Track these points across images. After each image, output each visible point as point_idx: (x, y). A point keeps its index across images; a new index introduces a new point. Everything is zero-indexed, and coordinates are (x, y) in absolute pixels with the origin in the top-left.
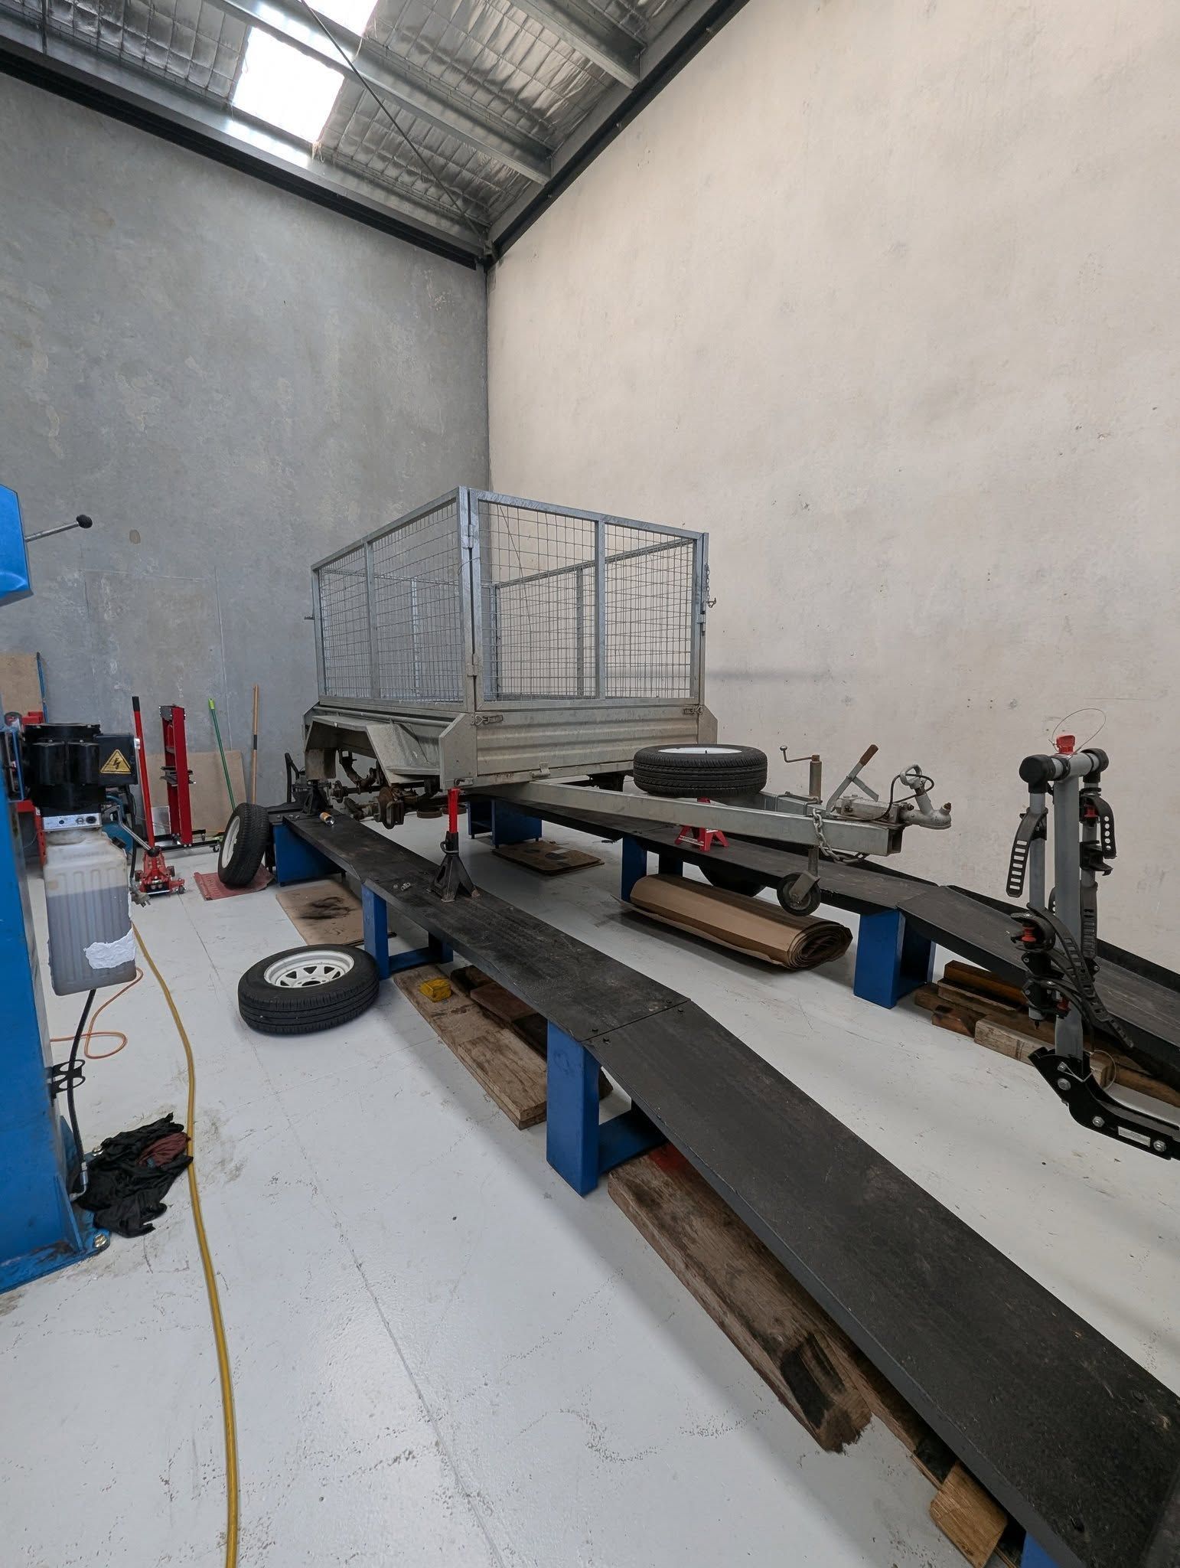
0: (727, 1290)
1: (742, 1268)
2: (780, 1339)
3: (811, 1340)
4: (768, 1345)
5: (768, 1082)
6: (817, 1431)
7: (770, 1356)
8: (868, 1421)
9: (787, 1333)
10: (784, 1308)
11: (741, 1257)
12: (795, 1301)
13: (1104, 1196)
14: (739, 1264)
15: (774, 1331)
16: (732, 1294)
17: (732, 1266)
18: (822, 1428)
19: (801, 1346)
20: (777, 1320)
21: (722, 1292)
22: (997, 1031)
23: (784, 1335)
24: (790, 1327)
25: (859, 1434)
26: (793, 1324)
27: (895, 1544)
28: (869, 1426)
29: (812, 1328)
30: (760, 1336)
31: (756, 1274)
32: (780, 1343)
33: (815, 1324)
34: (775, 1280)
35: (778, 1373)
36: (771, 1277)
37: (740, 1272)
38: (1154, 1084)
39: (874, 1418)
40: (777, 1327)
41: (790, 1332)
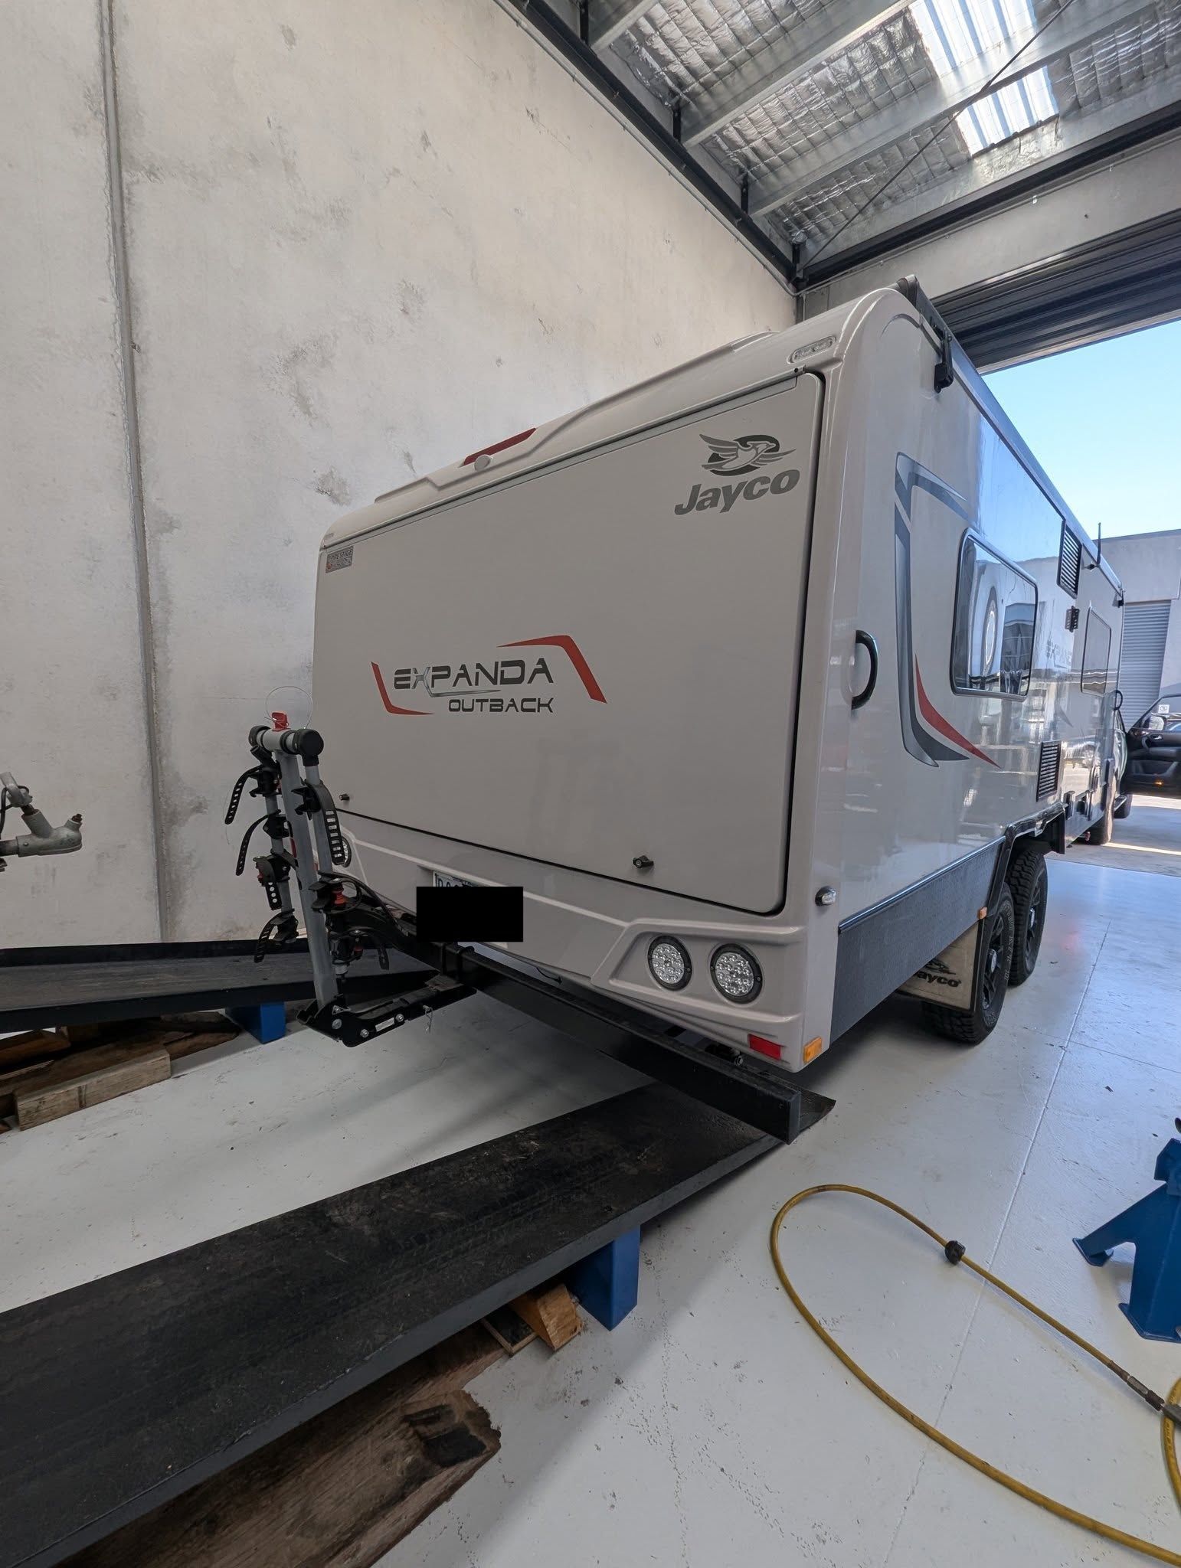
0: (329, 1537)
1: (298, 1507)
2: (409, 1459)
3: (410, 1420)
4: (416, 1478)
5: (159, 1282)
6: (488, 1449)
7: (431, 1477)
8: (468, 1396)
9: (403, 1449)
10: (369, 1447)
11: (280, 1507)
12: (361, 1431)
13: (282, 1127)
14: (291, 1511)
15: (399, 1466)
16: (337, 1529)
17: (292, 1524)
18: (485, 1442)
19: (421, 1437)
20: (385, 1460)
21: (332, 1547)
22: (49, 1096)
23: (404, 1454)
24: (396, 1443)
25: (482, 1408)
26: (392, 1438)
27: (566, 1398)
28: (473, 1396)
29: (397, 1417)
30: (403, 1488)
31: (314, 1483)
32: (415, 1461)
33: (393, 1411)
34: (328, 1455)
35: (446, 1472)
36: (321, 1461)
37: (304, 1512)
38: (196, 1040)
39: (467, 1389)
40: (393, 1461)
41: (402, 1445)
